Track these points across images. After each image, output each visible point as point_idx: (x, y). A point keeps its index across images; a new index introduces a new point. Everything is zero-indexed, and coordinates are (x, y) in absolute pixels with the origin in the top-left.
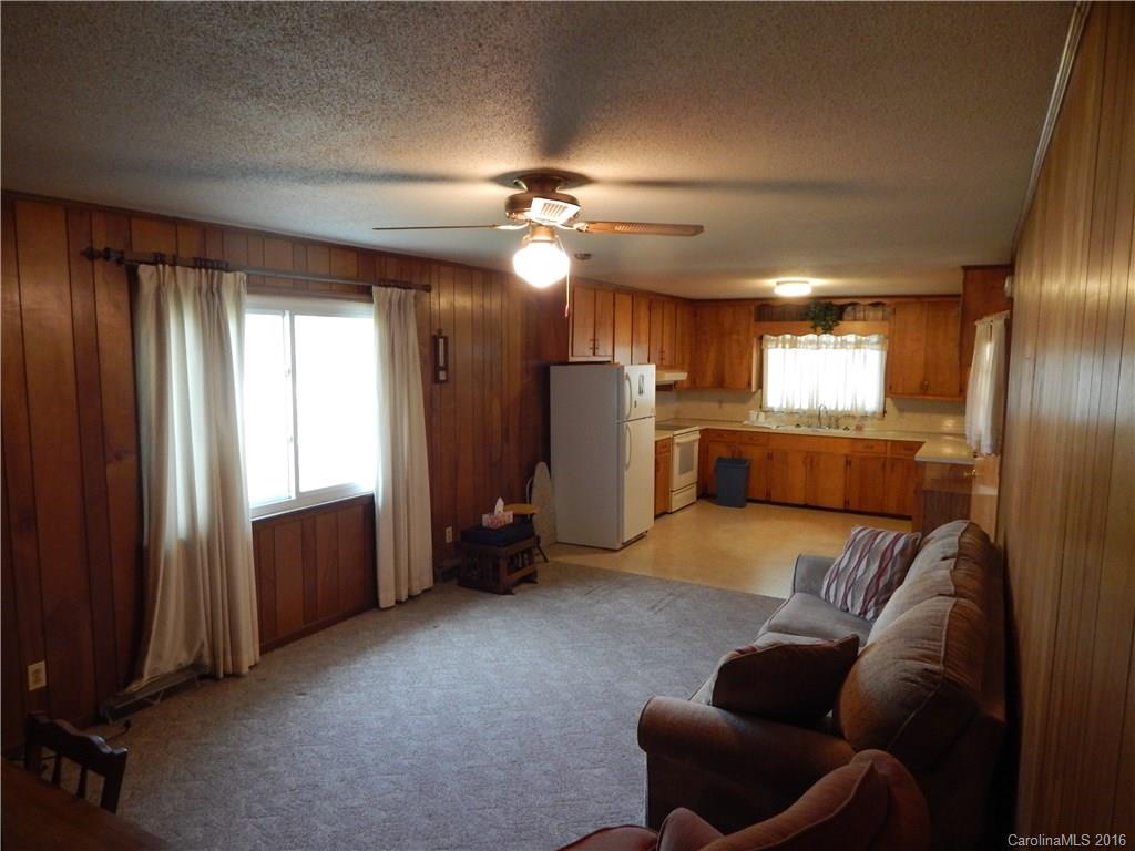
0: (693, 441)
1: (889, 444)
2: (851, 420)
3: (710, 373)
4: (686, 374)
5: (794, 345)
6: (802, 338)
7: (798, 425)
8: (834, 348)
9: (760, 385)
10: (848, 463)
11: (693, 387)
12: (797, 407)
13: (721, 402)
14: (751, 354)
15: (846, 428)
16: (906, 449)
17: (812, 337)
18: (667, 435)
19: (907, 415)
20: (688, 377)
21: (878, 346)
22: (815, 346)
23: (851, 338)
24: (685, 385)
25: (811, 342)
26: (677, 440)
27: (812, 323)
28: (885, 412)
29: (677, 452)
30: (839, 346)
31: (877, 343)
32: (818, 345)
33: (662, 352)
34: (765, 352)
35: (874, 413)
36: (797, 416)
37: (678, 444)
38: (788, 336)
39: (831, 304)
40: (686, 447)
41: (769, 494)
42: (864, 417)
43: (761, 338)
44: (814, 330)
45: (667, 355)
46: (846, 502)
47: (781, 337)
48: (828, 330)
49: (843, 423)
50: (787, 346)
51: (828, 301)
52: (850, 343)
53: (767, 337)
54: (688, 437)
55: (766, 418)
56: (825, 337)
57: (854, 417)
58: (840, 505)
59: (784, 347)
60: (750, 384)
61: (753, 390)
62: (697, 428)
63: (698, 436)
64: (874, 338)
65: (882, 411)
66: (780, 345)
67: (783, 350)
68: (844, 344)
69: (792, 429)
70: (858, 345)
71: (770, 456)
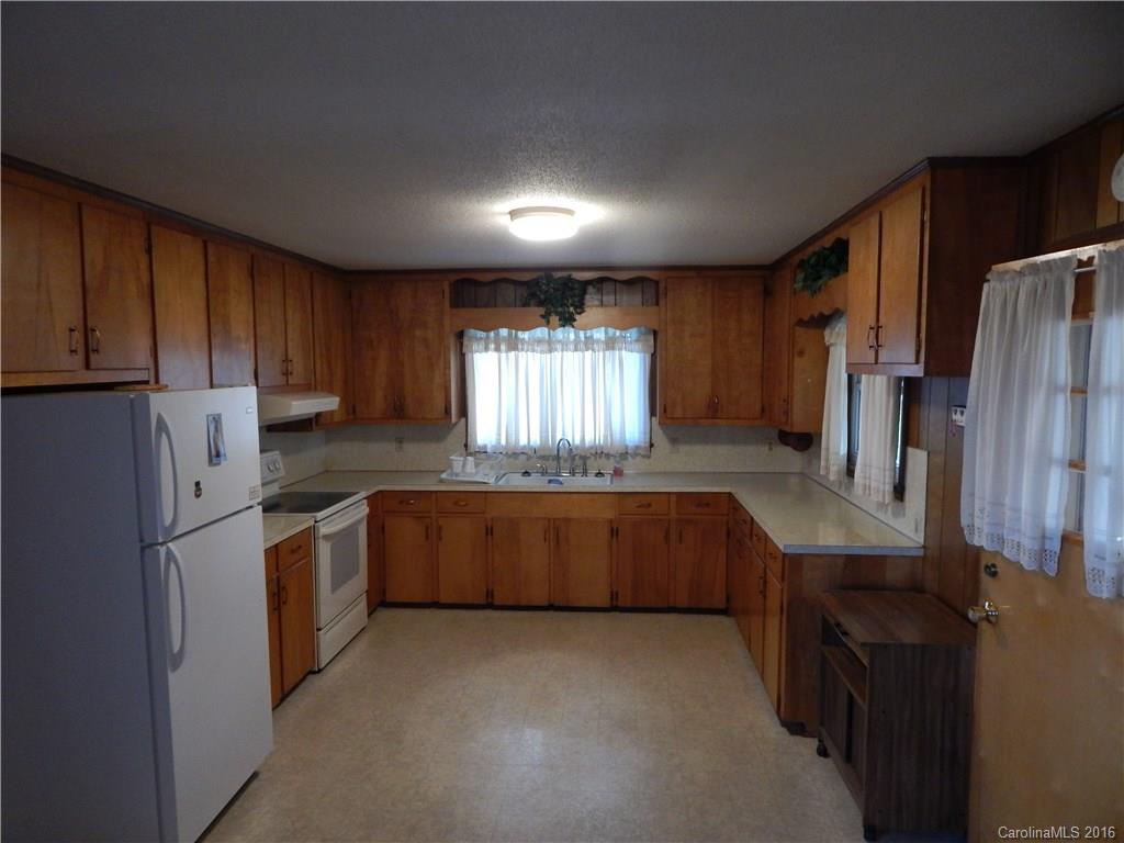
0: (358, 522)
1: (673, 498)
2: (603, 460)
3: (379, 395)
4: (338, 399)
5: (513, 345)
6: (525, 335)
7: (526, 473)
8: (576, 350)
9: (464, 411)
10: (614, 532)
11: (353, 420)
12: (523, 441)
13: (400, 441)
14: (447, 363)
15: (600, 474)
16: (698, 506)
17: (541, 332)
18: (303, 521)
19: (684, 448)
20: (341, 402)
21: (637, 346)
22: (546, 347)
23: (599, 334)
24: (337, 418)
25: (540, 341)
26: (324, 530)
27: (542, 311)
28: (652, 445)
29: (324, 552)
30: (582, 346)
31: (637, 341)
32: (550, 346)
33: (286, 360)
34: (468, 357)
35: (637, 447)
36: (523, 457)
37: (326, 537)
38: (504, 332)
39: (569, 279)
40: (343, 538)
41: (490, 594)
42: (624, 454)
43: (460, 335)
44: (546, 319)
45: (298, 367)
46: (614, 596)
47: (492, 334)
48: (568, 320)
49: (593, 465)
50: (503, 347)
51: (565, 274)
52: (598, 341)
53: (472, 332)
54: (347, 516)
55: (477, 465)
56: (560, 333)
57: (608, 456)
58: (605, 602)
59: (497, 349)
60: (447, 411)
61: (454, 419)
62: (363, 494)
63: (364, 510)
64: (632, 334)
65: (648, 445)
66: (492, 346)
67: (495, 354)
68: (589, 344)
69: (518, 483)
70: (610, 344)
71: (489, 531)
